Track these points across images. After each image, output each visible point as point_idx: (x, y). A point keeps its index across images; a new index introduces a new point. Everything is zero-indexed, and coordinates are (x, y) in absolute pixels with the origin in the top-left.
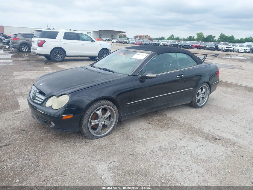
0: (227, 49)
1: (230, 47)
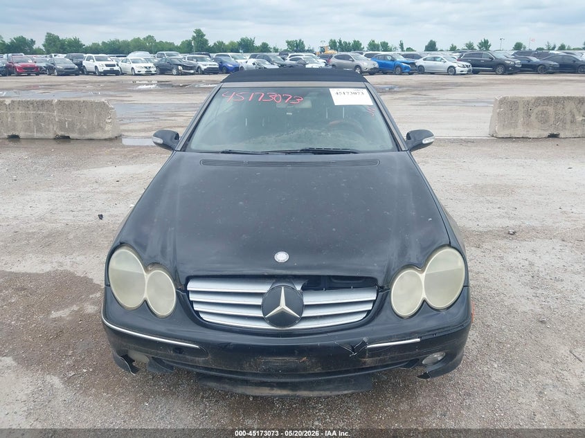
0: (108, 68)
1: (114, 66)
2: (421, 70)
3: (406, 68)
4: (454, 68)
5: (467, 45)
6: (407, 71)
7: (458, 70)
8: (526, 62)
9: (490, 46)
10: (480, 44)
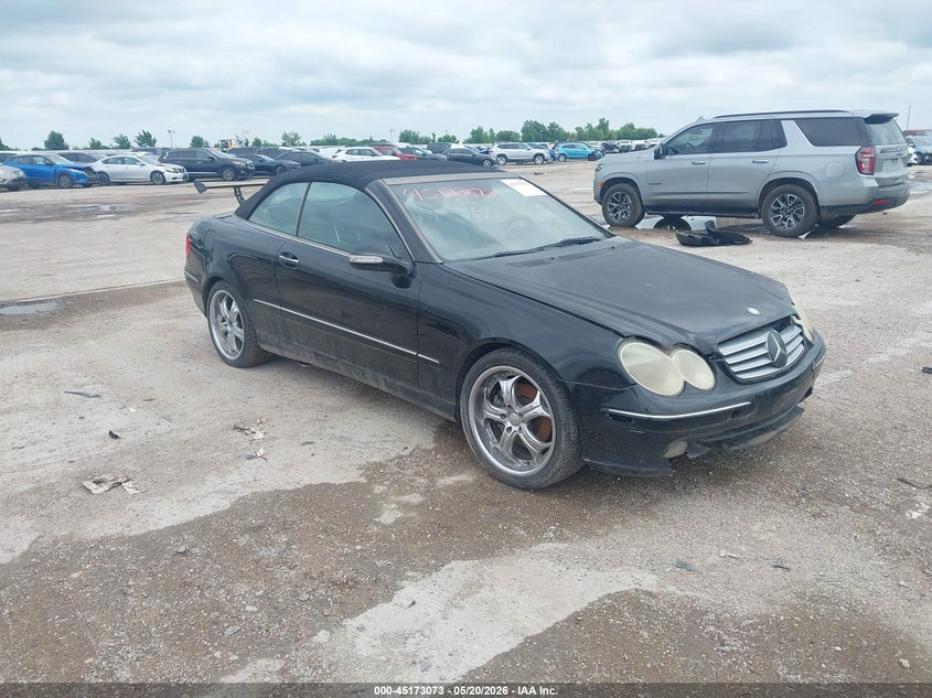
2: (103, 180)
3: (79, 177)
4: (162, 173)
5: (117, 140)
6: (81, 181)
7: (169, 176)
8: (259, 164)
9: (155, 141)
10: (138, 138)
